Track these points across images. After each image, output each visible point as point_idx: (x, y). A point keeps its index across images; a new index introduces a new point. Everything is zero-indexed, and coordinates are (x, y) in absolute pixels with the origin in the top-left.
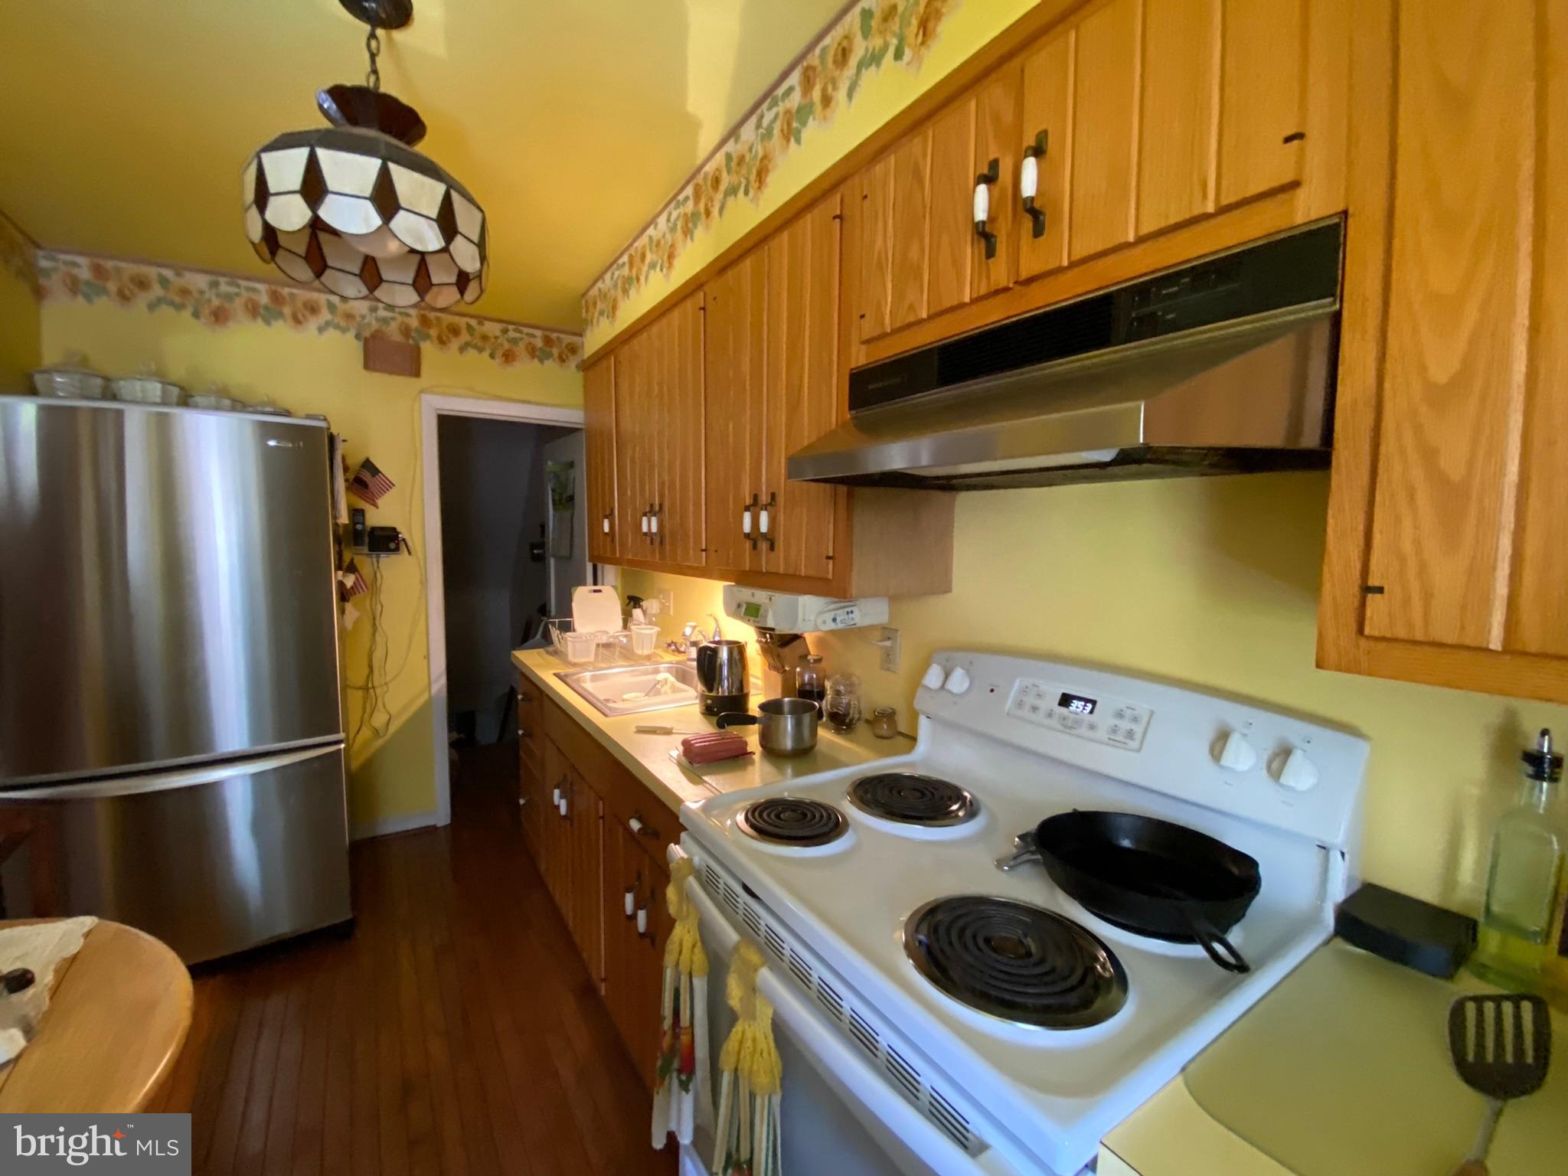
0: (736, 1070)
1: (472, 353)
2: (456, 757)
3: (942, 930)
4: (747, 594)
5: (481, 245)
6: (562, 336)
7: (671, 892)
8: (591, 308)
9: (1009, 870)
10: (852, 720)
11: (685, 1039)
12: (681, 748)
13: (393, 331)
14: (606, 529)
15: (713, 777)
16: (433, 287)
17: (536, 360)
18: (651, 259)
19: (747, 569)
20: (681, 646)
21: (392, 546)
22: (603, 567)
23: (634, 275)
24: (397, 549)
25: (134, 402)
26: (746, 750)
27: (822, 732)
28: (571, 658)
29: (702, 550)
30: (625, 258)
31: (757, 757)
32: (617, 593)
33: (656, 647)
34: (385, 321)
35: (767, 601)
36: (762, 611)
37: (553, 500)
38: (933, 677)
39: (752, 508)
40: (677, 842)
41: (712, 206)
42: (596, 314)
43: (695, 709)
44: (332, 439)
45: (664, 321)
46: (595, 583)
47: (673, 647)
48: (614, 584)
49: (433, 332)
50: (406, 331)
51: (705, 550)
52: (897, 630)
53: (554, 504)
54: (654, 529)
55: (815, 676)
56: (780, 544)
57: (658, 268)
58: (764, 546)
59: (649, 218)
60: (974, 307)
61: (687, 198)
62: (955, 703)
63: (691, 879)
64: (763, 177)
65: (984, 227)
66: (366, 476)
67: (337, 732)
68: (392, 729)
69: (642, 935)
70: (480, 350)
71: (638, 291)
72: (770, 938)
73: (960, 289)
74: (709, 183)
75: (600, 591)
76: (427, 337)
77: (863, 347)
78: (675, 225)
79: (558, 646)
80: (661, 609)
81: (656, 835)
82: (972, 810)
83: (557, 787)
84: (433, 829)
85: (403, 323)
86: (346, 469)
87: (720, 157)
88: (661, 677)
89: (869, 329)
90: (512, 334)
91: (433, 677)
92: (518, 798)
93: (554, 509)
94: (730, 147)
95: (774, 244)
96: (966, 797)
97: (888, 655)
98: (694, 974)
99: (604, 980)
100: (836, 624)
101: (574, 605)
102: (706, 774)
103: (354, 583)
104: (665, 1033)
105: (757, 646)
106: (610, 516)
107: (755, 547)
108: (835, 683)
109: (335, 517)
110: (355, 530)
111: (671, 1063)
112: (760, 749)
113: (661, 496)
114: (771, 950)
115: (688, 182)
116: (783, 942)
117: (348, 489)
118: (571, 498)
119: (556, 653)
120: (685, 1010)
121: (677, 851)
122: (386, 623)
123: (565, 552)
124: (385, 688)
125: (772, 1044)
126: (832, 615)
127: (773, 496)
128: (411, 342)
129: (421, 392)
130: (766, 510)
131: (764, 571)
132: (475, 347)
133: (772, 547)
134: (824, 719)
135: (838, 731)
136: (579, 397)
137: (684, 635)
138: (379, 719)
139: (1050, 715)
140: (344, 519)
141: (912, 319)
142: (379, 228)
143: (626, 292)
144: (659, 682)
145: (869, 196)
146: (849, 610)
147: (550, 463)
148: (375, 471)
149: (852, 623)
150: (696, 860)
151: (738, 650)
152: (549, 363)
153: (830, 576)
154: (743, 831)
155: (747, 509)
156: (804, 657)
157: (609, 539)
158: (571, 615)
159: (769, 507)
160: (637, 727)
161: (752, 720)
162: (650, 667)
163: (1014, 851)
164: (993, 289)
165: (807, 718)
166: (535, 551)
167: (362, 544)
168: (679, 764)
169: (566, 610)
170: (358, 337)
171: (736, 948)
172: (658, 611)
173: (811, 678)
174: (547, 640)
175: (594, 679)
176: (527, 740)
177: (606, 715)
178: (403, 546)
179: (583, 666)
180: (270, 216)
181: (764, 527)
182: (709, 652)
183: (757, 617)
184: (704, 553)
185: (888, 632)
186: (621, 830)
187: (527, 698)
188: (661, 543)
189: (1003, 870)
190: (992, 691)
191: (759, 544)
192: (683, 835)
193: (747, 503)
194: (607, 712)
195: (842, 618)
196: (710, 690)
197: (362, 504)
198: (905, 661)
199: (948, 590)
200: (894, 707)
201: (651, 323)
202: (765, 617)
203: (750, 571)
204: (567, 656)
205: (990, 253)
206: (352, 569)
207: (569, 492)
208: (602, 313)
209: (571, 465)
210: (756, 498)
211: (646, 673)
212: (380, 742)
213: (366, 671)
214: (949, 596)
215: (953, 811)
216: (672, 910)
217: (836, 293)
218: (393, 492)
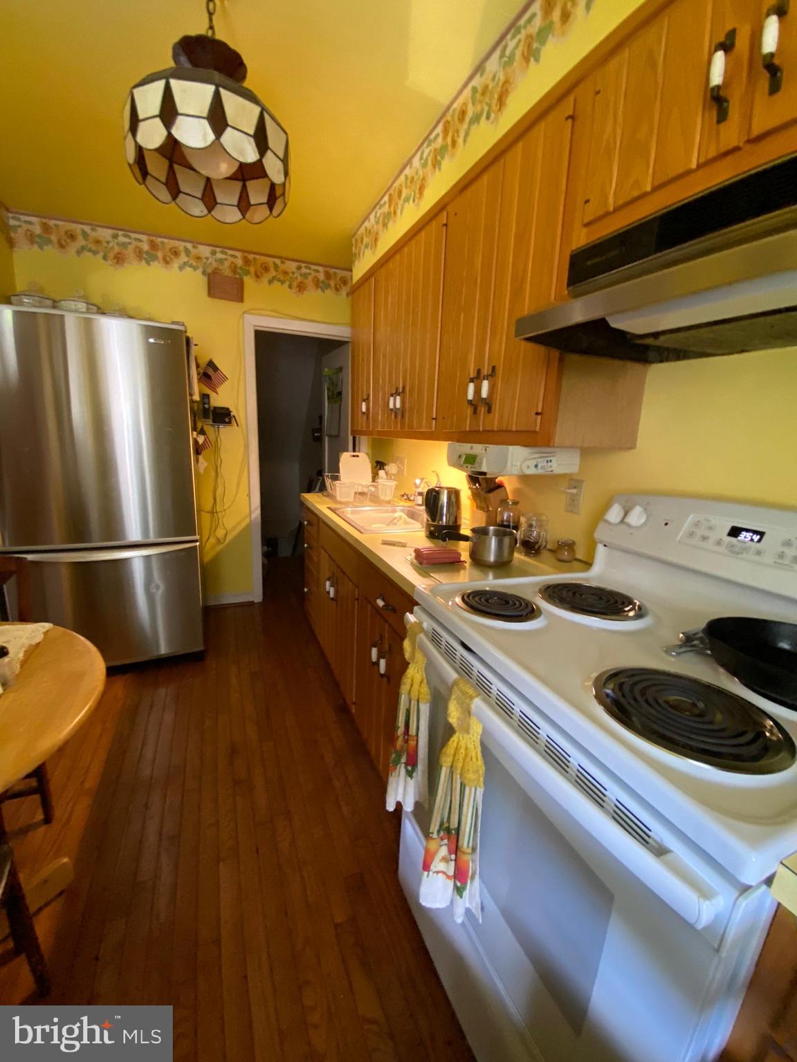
0: (452, 767)
1: (276, 284)
2: (266, 562)
3: (626, 689)
4: (466, 448)
5: (285, 161)
6: (337, 271)
7: (407, 644)
8: (359, 244)
9: (676, 656)
10: (539, 547)
11: (412, 743)
12: (413, 554)
13: (226, 270)
14: (364, 409)
15: (437, 575)
16: (252, 207)
17: (319, 289)
18: (406, 194)
19: (468, 429)
20: (411, 496)
21: (227, 420)
22: (359, 438)
23: (392, 211)
24: (230, 422)
25: (71, 311)
26: (460, 558)
27: (516, 555)
28: (338, 498)
29: (433, 419)
30: (386, 198)
31: (467, 565)
32: (369, 457)
33: (394, 497)
34: (221, 261)
35: (483, 451)
36: (478, 460)
37: (328, 396)
38: (614, 514)
39: (475, 381)
40: (412, 612)
41: (458, 136)
42: (363, 247)
43: (422, 534)
44: (188, 341)
45: (413, 242)
46: (354, 451)
47: (406, 497)
48: (366, 452)
49: (252, 269)
50: (234, 269)
51: (435, 419)
52: (582, 481)
53: (328, 399)
54: (398, 405)
55: (512, 514)
56: (496, 408)
57: (411, 201)
58: (482, 410)
59: (405, 160)
60: (700, 173)
61: (438, 135)
62: (631, 534)
63: (422, 635)
64: (503, 99)
65: (718, 91)
66: (210, 372)
67: (195, 535)
68: (229, 538)
69: (382, 676)
70: (283, 282)
71: (395, 222)
72: (480, 680)
73: (688, 156)
74: (456, 117)
75: (358, 456)
76: (248, 273)
77: (584, 231)
78: (426, 160)
79: (331, 491)
80: (398, 471)
81: (394, 610)
82: (641, 613)
83: (329, 579)
84: (251, 604)
85: (232, 263)
86: (198, 366)
87: (467, 92)
88: (397, 515)
89: (592, 212)
90: (304, 270)
91: (253, 508)
92: (303, 589)
93: (329, 403)
94: (476, 82)
95: (509, 155)
96: (636, 603)
97: (573, 501)
98: (420, 701)
99: (355, 703)
100: (537, 470)
101: (340, 464)
102: (432, 572)
103: (204, 442)
104: (398, 737)
105: (469, 493)
106: (367, 400)
107: (475, 412)
108: (529, 519)
109: (191, 395)
110: (204, 408)
111: (400, 759)
112: (470, 560)
113: (405, 380)
114: (483, 687)
115: (438, 122)
116: (491, 684)
117: (200, 380)
118: (340, 394)
119: (329, 496)
120: (413, 724)
121: (411, 618)
122: (224, 471)
123: (335, 433)
124: (223, 512)
125: (480, 754)
126: (534, 462)
127: (494, 368)
128: (238, 276)
129: (244, 313)
130: (487, 379)
131: (481, 429)
132: (279, 280)
133: (489, 411)
134: (518, 545)
135: (528, 554)
136: (346, 316)
137: (415, 484)
138: (220, 533)
139: (719, 543)
140: (197, 397)
141: (636, 193)
142: (213, 143)
143: (385, 225)
144: (396, 518)
145: (602, 92)
146: (549, 459)
147: (326, 369)
148: (216, 369)
149: (550, 470)
150: (425, 625)
151: (454, 494)
152: (328, 292)
153: (538, 429)
154: (461, 608)
155: (472, 380)
156: (504, 501)
157: (365, 416)
158: (338, 472)
159: (490, 378)
160: (383, 541)
161: (466, 538)
162: (390, 509)
163: (679, 643)
164: (723, 150)
165: (507, 540)
166: (316, 435)
167: (208, 418)
168: (412, 564)
169: (335, 469)
170: (204, 273)
171: (455, 683)
172: (396, 472)
173: (509, 516)
174: (323, 488)
175: (353, 512)
176: (309, 550)
177: (362, 533)
178: (233, 420)
179: (346, 504)
180: (140, 138)
181: (484, 394)
182: (434, 493)
183: (473, 464)
184: (434, 421)
185: (574, 482)
186: (370, 606)
187: (310, 523)
188: (403, 416)
189: (671, 655)
190: (666, 524)
191: (479, 409)
192: (416, 608)
193: (472, 376)
194: (363, 531)
195: (542, 465)
196: (434, 520)
197: (207, 391)
198: (587, 502)
199: (631, 445)
200: (575, 540)
201: (403, 246)
202: (481, 464)
203: (470, 431)
204: (335, 497)
205: (722, 116)
206: (202, 432)
207: (339, 390)
208: (366, 247)
209: (340, 369)
210: (479, 371)
211: (387, 511)
212: (220, 547)
213: (212, 501)
214: (632, 451)
215: (625, 611)
216: (407, 656)
217: (564, 187)
218: (227, 383)
